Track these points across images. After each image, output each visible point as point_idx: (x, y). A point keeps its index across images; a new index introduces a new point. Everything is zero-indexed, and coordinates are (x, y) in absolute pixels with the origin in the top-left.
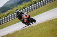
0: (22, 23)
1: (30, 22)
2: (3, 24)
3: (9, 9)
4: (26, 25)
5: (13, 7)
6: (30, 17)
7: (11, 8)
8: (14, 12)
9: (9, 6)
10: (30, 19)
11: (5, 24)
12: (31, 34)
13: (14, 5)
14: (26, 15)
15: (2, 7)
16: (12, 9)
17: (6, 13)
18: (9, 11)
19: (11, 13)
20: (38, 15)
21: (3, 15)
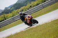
0: (25, 24)
1: (33, 23)
2: (16, 21)
3: (23, 6)
4: (29, 26)
5: (27, 4)
6: (32, 18)
7: (24, 4)
8: (27, 8)
9: (22, 2)
10: (32, 20)
11: (18, 21)
12: (45, 31)
13: (28, 1)
14: (28, 17)
15: (15, 4)
16: (26, 5)
17: (20, 10)
18: (22, 8)
19: (24, 10)
20: (52, 12)
21: (17, 12)
